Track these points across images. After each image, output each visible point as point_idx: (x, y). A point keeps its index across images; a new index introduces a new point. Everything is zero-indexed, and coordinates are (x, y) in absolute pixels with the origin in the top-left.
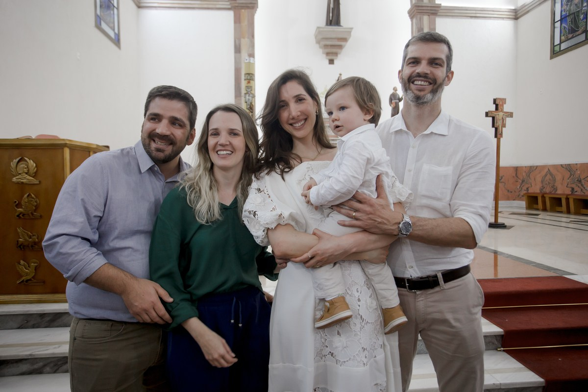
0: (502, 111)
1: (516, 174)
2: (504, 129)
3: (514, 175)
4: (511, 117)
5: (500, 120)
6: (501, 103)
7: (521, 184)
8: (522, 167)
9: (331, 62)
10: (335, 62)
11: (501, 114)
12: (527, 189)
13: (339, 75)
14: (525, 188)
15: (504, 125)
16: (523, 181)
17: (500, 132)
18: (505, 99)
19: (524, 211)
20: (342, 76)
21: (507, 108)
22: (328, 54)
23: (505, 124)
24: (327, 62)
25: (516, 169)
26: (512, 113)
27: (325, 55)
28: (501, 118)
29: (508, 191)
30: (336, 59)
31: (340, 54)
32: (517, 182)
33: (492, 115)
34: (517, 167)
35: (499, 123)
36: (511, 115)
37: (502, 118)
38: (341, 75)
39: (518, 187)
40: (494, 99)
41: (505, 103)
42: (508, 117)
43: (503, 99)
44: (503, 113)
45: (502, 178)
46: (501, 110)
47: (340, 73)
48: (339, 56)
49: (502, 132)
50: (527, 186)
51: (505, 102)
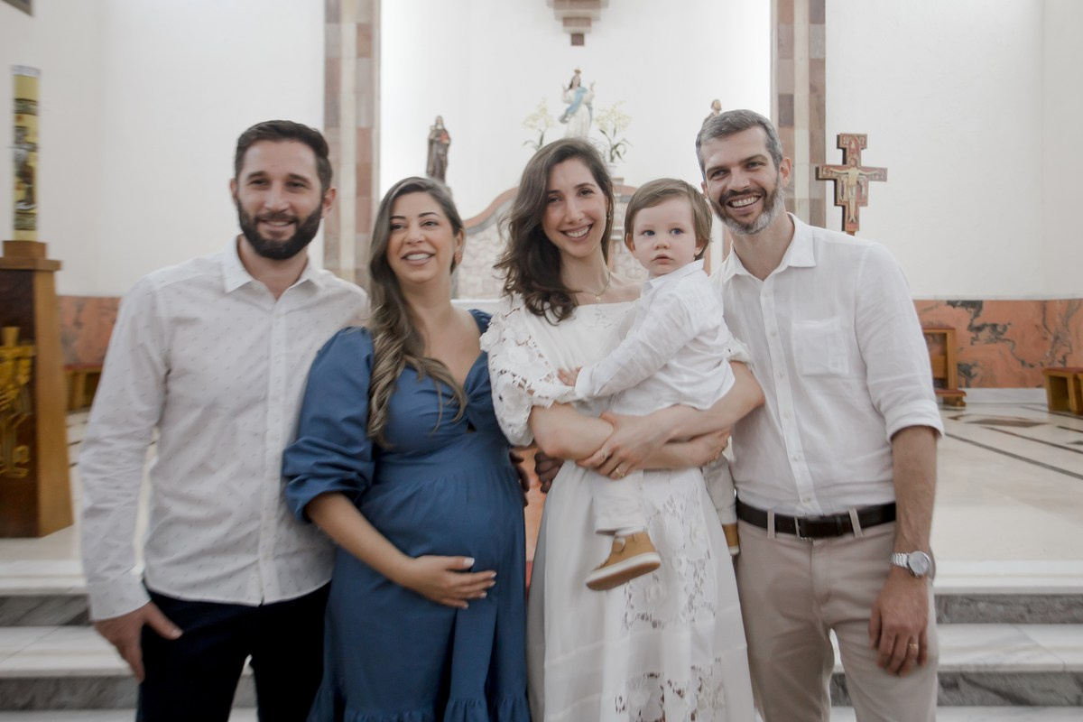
0: (856, 164)
1: (1044, 320)
2: (862, 210)
3: (1039, 322)
4: (880, 180)
5: (851, 187)
6: (853, 146)
7: (1053, 347)
8: (1055, 301)
9: (578, 39)
10: (587, 39)
11: (854, 173)
12: (1064, 357)
13: (573, 74)
14: (1059, 357)
15: (862, 200)
16: (1057, 338)
17: (853, 217)
18: (865, 137)
19: (1044, 416)
20: (581, 76)
21: (868, 158)
22: (567, 21)
23: (866, 197)
24: (568, 39)
25: (1044, 306)
26: (885, 170)
27: (560, 24)
28: (855, 183)
29: (1023, 363)
30: (589, 32)
31: (598, 19)
32: (1045, 339)
33: (834, 176)
34: (1045, 302)
35: (850, 195)
36: (881, 175)
37: (858, 183)
38: (578, 72)
39: (1048, 354)
40: (838, 137)
41: (864, 146)
42: (872, 180)
43: (859, 136)
44: (860, 171)
45: (1005, 328)
46: (853, 163)
47: (576, 68)
48: (594, 24)
49: (857, 218)
50: (1065, 350)
51: (865, 142)
